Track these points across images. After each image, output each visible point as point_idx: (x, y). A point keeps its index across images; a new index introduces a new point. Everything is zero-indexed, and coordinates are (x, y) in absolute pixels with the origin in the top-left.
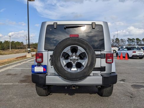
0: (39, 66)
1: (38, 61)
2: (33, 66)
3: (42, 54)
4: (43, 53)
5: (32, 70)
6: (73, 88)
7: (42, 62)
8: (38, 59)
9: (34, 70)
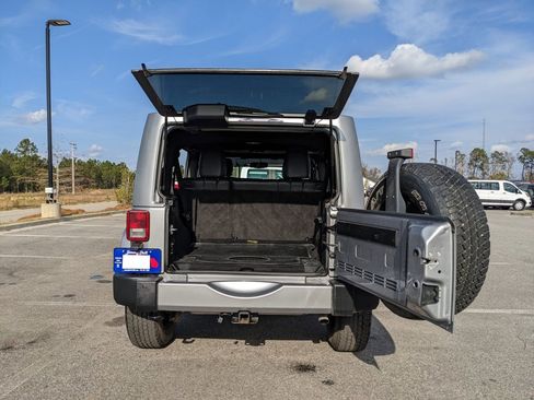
0: (138, 251)
1: (132, 236)
2: (119, 253)
3: (147, 215)
4: (150, 210)
5: (115, 265)
6: (243, 321)
7: (147, 239)
8: (134, 230)
9: (121, 265)
